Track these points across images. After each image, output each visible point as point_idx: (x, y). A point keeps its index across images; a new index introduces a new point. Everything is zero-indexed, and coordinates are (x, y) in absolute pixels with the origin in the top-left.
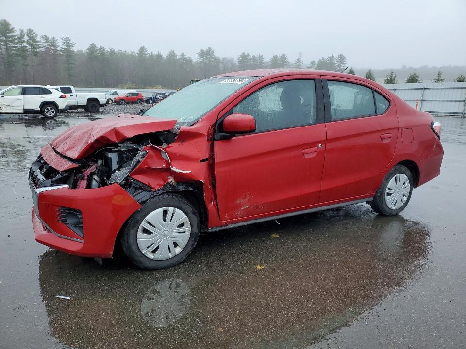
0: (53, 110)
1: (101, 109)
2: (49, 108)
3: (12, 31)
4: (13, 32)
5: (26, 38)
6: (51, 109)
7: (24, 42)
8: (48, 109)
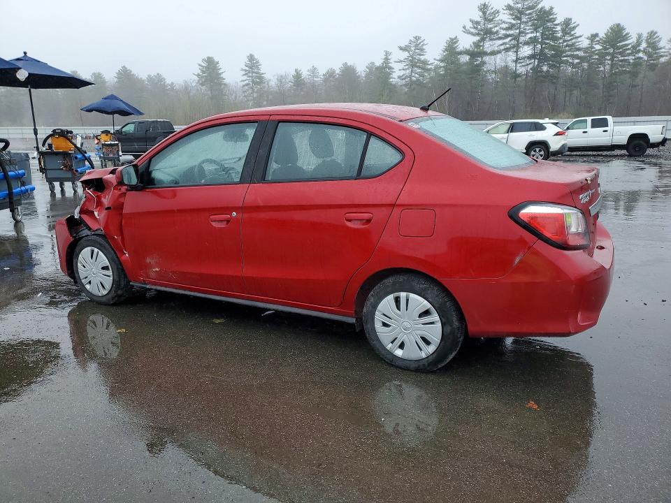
0: (542, 153)
1: (649, 151)
2: (537, 150)
3: (626, 37)
4: (627, 39)
5: (644, 45)
6: (540, 151)
7: (639, 51)
8: (535, 151)
